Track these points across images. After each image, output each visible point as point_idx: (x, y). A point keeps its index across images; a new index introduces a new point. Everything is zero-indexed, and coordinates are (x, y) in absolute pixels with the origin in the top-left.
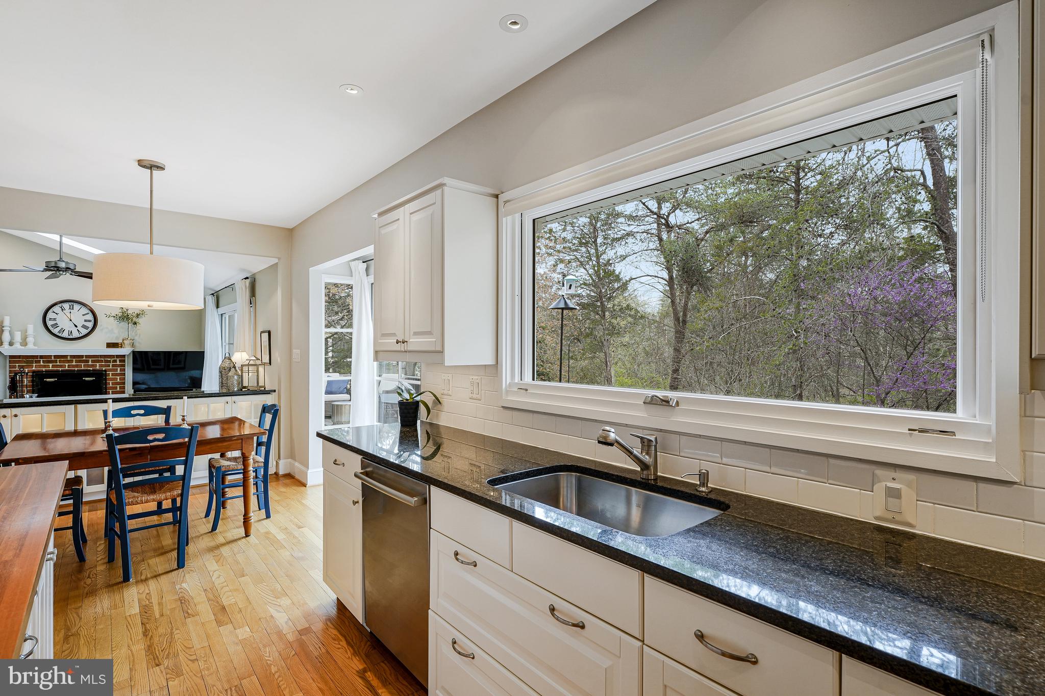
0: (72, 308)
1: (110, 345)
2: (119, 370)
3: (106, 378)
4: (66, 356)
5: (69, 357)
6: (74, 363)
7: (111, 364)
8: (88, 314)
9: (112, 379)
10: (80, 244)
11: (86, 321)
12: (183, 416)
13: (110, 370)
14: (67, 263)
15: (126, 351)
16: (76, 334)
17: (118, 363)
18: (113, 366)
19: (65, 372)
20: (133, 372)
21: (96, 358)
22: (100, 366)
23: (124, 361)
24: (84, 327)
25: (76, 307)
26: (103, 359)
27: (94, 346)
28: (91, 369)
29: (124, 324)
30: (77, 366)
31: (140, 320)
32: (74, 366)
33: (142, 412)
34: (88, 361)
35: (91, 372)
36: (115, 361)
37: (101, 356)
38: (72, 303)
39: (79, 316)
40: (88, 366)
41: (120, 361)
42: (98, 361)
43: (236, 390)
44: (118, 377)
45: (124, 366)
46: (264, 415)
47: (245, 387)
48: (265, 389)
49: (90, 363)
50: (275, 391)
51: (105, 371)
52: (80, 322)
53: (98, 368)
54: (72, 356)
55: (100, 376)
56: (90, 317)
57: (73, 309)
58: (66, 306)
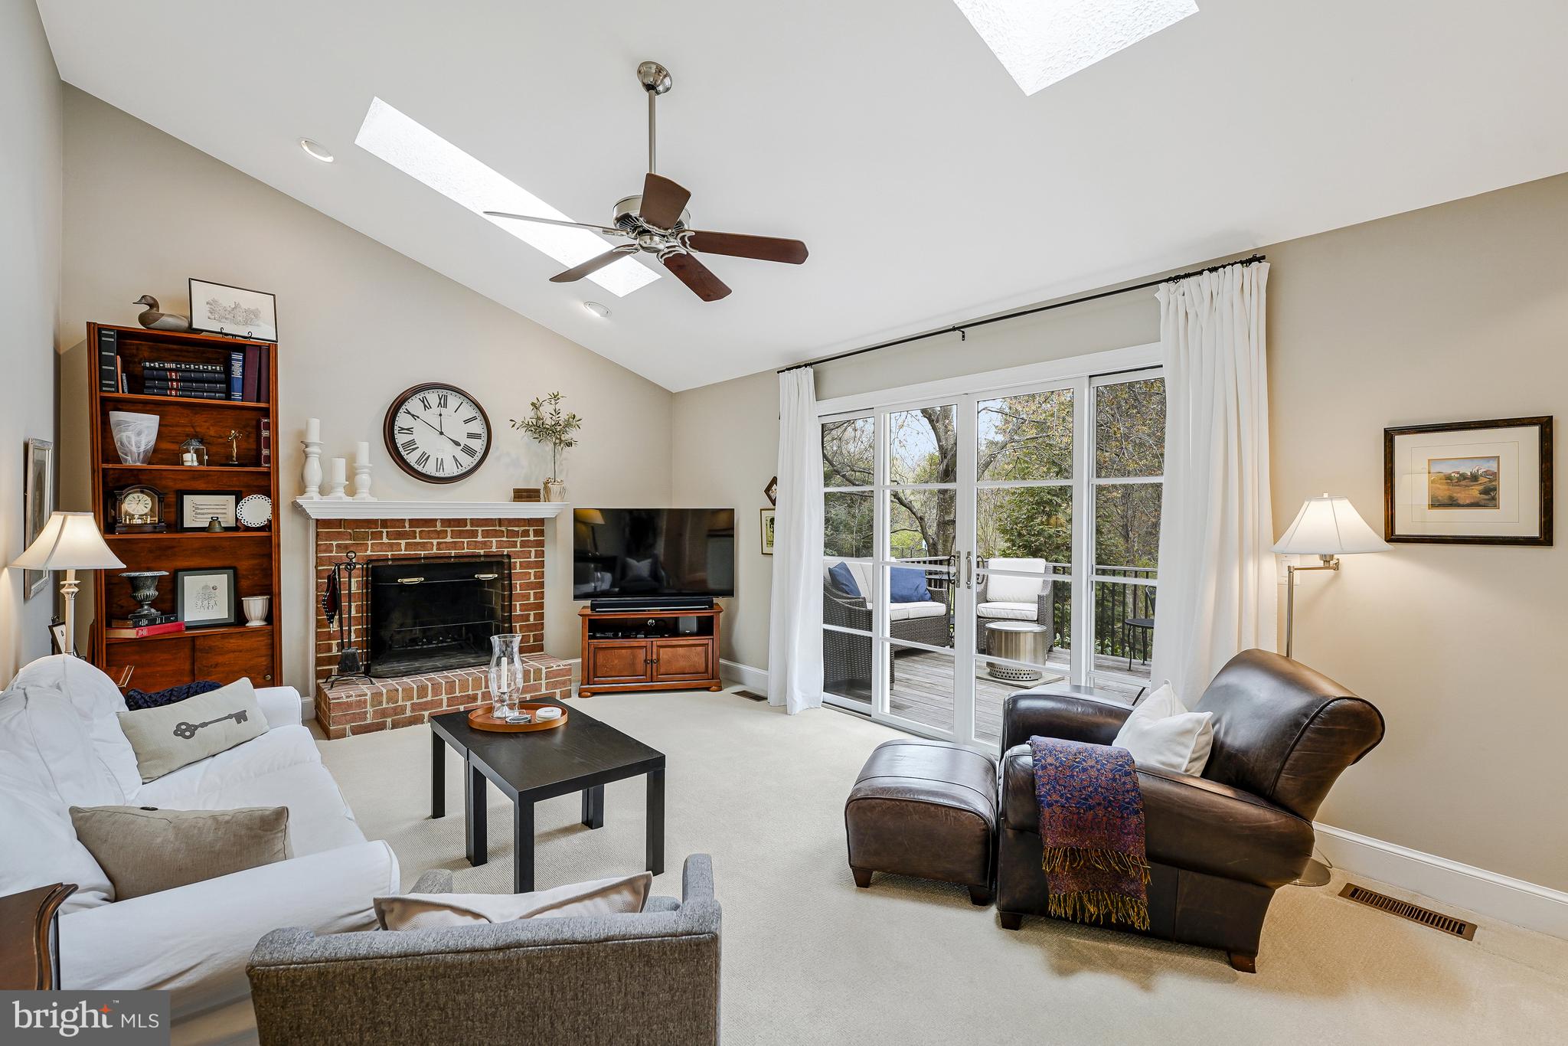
0: (443, 403)
1: (524, 495)
2: (533, 554)
3: (510, 575)
4: (430, 522)
5: (438, 524)
6: (449, 539)
7: (519, 541)
8: (474, 418)
9: (521, 578)
11: (469, 436)
13: (518, 555)
15: (549, 509)
16: (451, 469)
17: (532, 538)
18: (522, 544)
19: (432, 561)
21: (491, 526)
22: (500, 545)
23: (542, 532)
24: (467, 450)
25: (453, 400)
26: (503, 529)
28: (482, 552)
29: (545, 445)
30: (454, 545)
31: (572, 434)
32: (449, 545)
34: (474, 534)
35: (482, 559)
36: (526, 534)
37: (500, 522)
38: (445, 392)
39: (457, 421)
40: (476, 545)
41: (536, 533)
42: (496, 533)
44: (532, 571)
45: (542, 544)
49: (480, 539)
51: (509, 556)
53: (494, 549)
54: (445, 522)
56: (478, 427)
57: (445, 406)
58: (432, 397)
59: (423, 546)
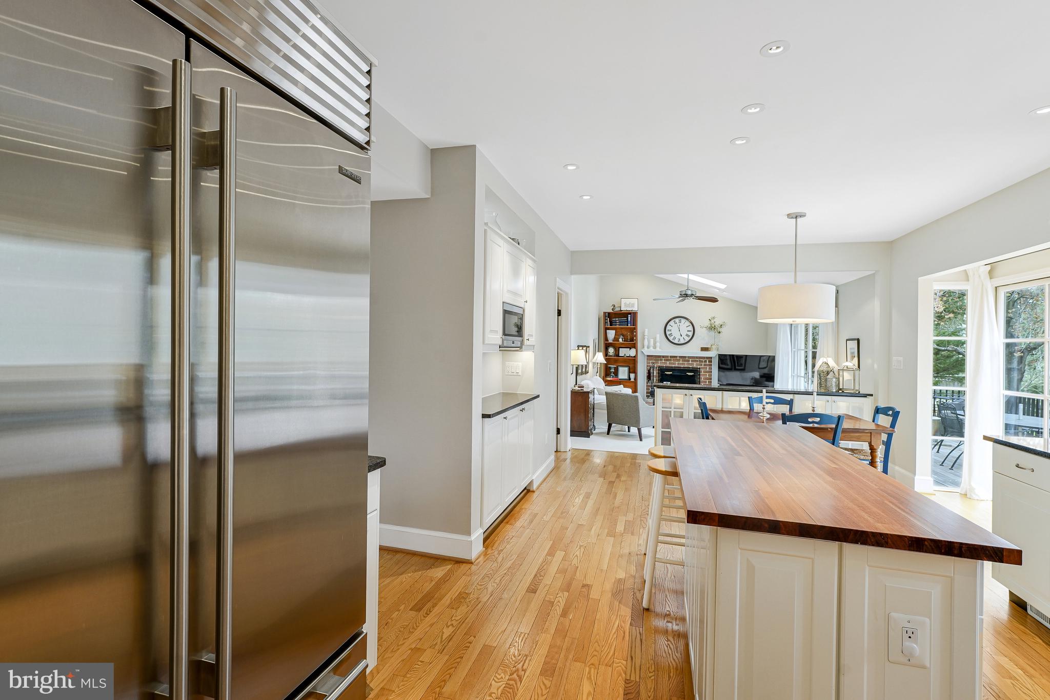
0: (680, 322)
1: (704, 349)
2: (708, 368)
3: (700, 374)
4: (676, 357)
5: (678, 357)
6: (681, 362)
7: (703, 363)
8: (690, 325)
9: (704, 375)
10: (702, 279)
11: (688, 331)
12: (814, 408)
13: (703, 368)
14: (692, 291)
15: (713, 354)
16: (682, 341)
17: (707, 363)
18: (705, 365)
19: (676, 368)
20: (719, 371)
21: (694, 358)
22: (697, 365)
23: (711, 362)
24: (687, 335)
25: (683, 321)
26: (698, 360)
27: (691, 350)
28: (691, 366)
29: (712, 333)
30: (682, 364)
31: (722, 330)
33: (772, 401)
34: (689, 361)
35: (691, 369)
36: (706, 361)
37: (697, 357)
38: (681, 318)
39: (685, 327)
41: (709, 362)
42: (696, 361)
43: (834, 391)
44: (708, 374)
45: (711, 365)
46: (877, 415)
47: (840, 389)
48: (859, 392)
49: (690, 362)
50: (872, 395)
51: (700, 368)
52: (684, 333)
53: (695, 366)
54: (681, 357)
55: (696, 371)
56: (691, 328)
58: (677, 320)
59: (674, 364)
